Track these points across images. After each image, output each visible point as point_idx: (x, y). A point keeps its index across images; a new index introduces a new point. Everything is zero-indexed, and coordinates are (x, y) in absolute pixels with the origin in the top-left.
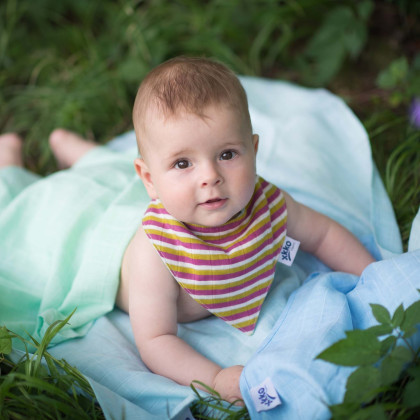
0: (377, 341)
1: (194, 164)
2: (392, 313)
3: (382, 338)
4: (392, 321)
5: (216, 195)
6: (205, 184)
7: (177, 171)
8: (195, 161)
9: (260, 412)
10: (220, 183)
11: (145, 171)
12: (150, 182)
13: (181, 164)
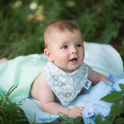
1: (69, 47)
6: (73, 53)
7: (63, 49)
8: (69, 46)
9: (87, 118)
10: (77, 53)
11: (49, 53)
12: (49, 57)
13: (65, 47)
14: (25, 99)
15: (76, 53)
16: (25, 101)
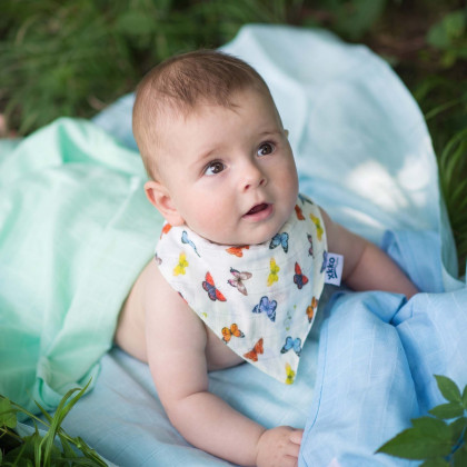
0: (444, 424)
1: (229, 166)
2: (461, 389)
3: (450, 421)
4: (463, 398)
5: (261, 198)
6: (247, 187)
7: (210, 177)
10: (264, 183)
11: (162, 195)
12: (167, 208)
13: (213, 168)
14: (98, 362)
15: (261, 183)
16: (100, 370)
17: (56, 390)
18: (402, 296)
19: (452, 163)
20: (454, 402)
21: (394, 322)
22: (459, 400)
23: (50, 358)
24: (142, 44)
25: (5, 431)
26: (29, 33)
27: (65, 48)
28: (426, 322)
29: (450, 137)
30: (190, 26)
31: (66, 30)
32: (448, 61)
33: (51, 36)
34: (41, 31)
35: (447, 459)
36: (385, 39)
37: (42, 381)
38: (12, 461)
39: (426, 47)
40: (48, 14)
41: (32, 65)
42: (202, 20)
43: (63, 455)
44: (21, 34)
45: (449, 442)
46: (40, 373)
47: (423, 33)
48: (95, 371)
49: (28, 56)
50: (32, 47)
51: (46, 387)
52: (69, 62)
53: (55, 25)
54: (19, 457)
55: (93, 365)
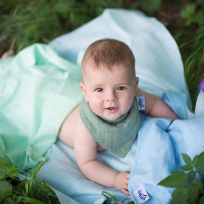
6: (108, 100)
8: (105, 89)
14: (51, 147)
16: (51, 150)
17: (34, 160)
18: (171, 120)
19: (189, 66)
20: (189, 165)
21: (167, 131)
22: (191, 163)
23: (32, 146)
24: (65, 16)
25: (14, 178)
26: (18, 12)
27: (33, 18)
28: (180, 131)
29: (189, 55)
30: (83, 9)
31: (34, 10)
32: (188, 23)
33: (28, 13)
34: (24, 10)
35: (186, 187)
36: (163, 14)
37: (28, 157)
38: (17, 190)
39: (179, 17)
40: (26, 4)
41: (20, 25)
42: (89, 6)
43: (37, 188)
44: (15, 12)
45: (186, 181)
46: (28, 154)
47: (178, 11)
48: (49, 151)
49: (18, 21)
50: (19, 17)
51: (30, 159)
52: (35, 23)
53: (29, 8)
54: (19, 189)
55: (49, 149)
